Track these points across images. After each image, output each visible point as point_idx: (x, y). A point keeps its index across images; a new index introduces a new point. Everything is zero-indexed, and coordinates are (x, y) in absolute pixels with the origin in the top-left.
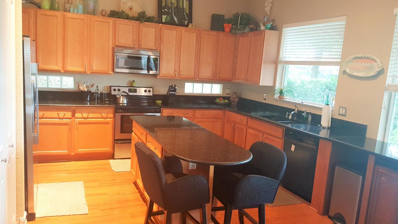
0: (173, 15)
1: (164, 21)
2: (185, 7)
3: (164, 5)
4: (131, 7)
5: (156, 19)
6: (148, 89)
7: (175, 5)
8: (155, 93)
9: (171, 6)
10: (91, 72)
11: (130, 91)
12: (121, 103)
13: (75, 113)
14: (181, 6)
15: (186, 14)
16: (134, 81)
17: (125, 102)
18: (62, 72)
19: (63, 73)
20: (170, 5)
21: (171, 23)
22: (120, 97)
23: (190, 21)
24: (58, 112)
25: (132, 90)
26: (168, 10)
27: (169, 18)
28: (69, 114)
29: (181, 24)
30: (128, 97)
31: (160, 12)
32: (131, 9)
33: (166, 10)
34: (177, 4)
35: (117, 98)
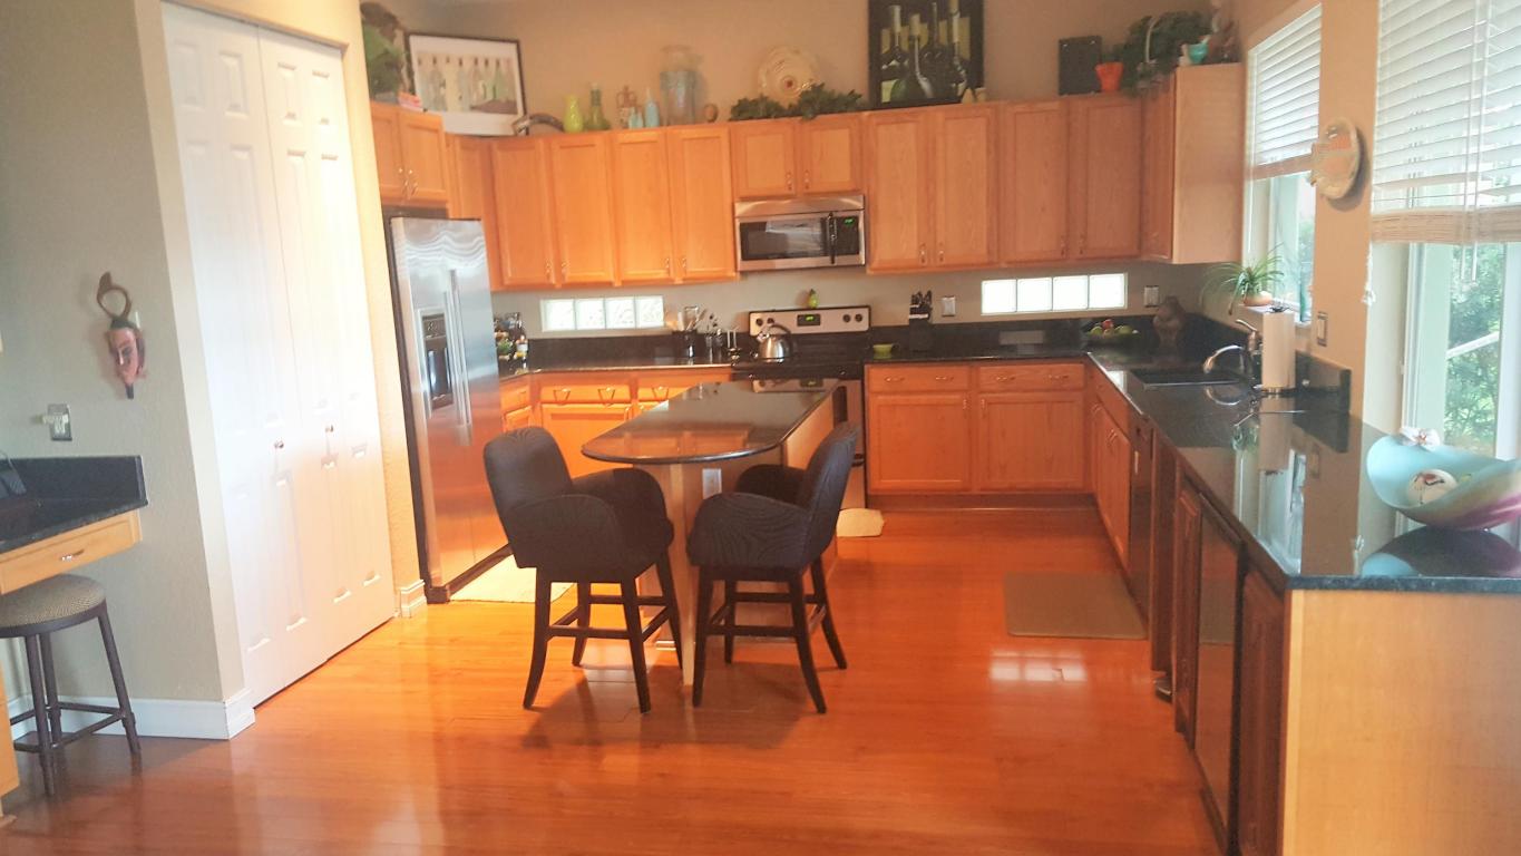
0: (918, 74)
1: (886, 97)
2: (956, 40)
3: (885, 48)
4: (787, 79)
5: (865, 98)
6: (852, 313)
7: (924, 42)
8: (878, 323)
9: (912, 47)
10: (684, 280)
11: (802, 321)
12: (768, 356)
13: (637, 390)
14: (944, 40)
15: (963, 61)
16: (812, 292)
17: (780, 352)
18: (616, 285)
19: (617, 288)
20: (905, 47)
21: (911, 100)
22: (766, 341)
23: (976, 78)
24: (601, 387)
25: (808, 318)
26: (901, 61)
27: (903, 86)
28: (623, 392)
29: (947, 98)
30: (787, 338)
31: (876, 77)
32: (790, 84)
33: (893, 63)
34: (931, 38)
35: (758, 343)
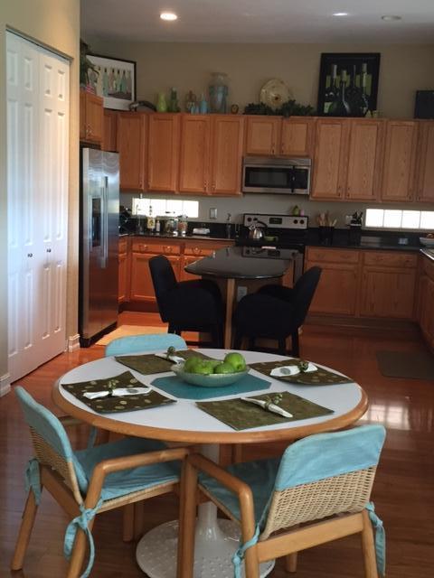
0: (344, 100)
1: (326, 110)
2: (364, 85)
3: (328, 85)
4: (276, 96)
5: (315, 109)
6: (299, 219)
7: (348, 85)
8: (312, 226)
9: (341, 87)
10: (213, 193)
11: (272, 221)
12: (253, 238)
14: (358, 84)
15: (367, 96)
17: (260, 236)
18: (176, 193)
19: (177, 195)
20: (338, 86)
21: (339, 113)
22: (254, 230)
23: (373, 107)
24: (165, 246)
25: (275, 220)
26: (335, 93)
27: (335, 106)
28: (177, 249)
30: (265, 229)
31: (321, 99)
32: (277, 98)
33: (331, 93)
34: (351, 82)
35: (249, 231)
